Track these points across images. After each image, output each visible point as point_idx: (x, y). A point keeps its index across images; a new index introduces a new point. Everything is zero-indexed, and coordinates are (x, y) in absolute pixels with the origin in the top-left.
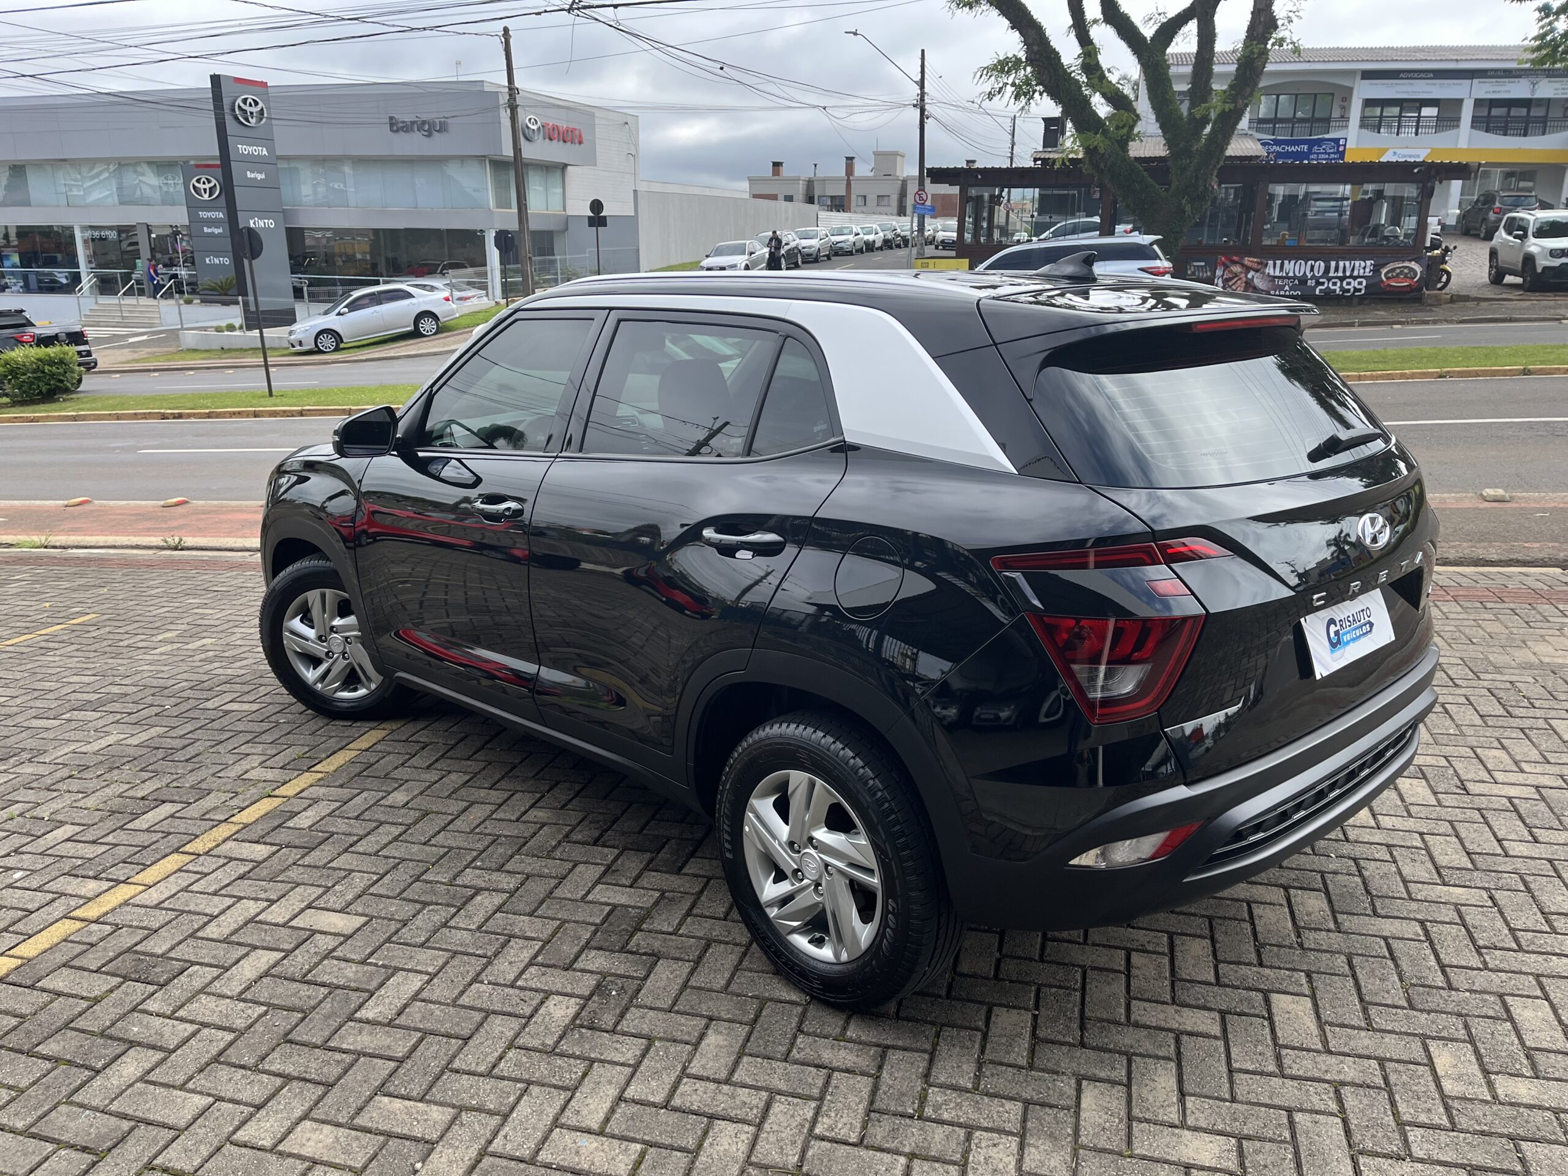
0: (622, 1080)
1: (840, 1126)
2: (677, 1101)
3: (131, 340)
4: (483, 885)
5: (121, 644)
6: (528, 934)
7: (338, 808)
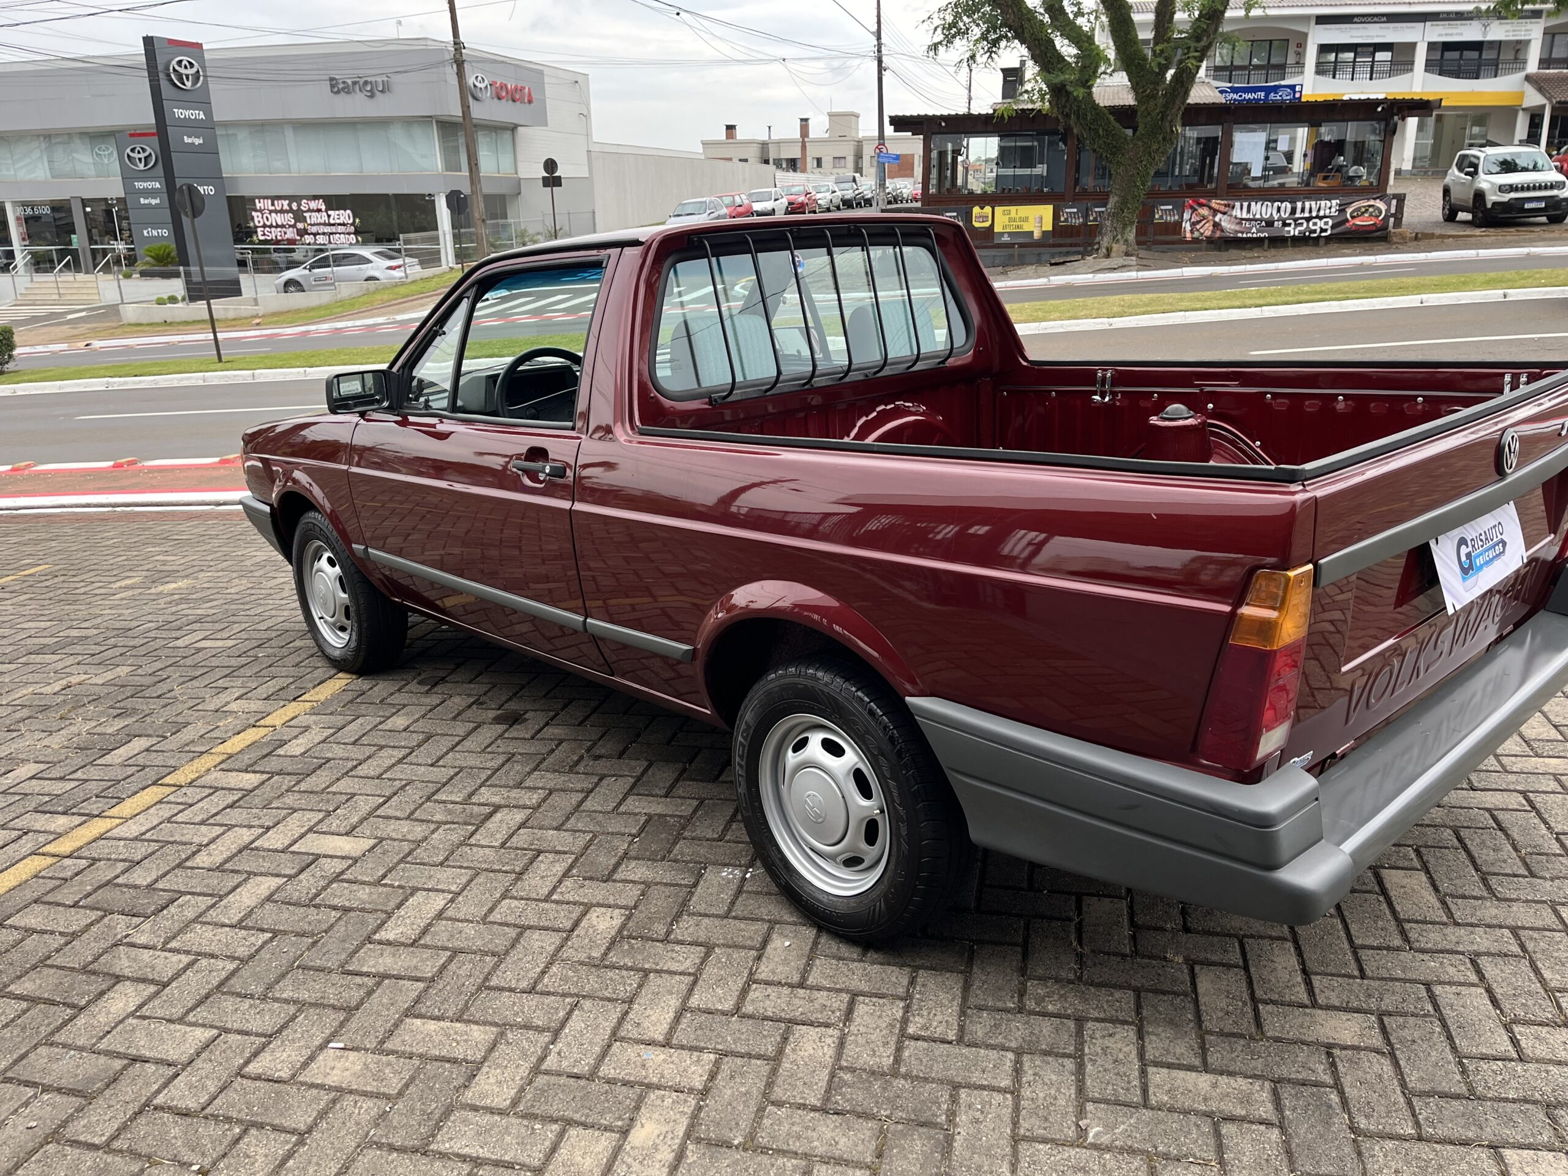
0: (684, 987)
1: (935, 1024)
2: (748, 1008)
3: (70, 317)
4: (503, 802)
5: (77, 591)
6: (559, 848)
7: (333, 735)
